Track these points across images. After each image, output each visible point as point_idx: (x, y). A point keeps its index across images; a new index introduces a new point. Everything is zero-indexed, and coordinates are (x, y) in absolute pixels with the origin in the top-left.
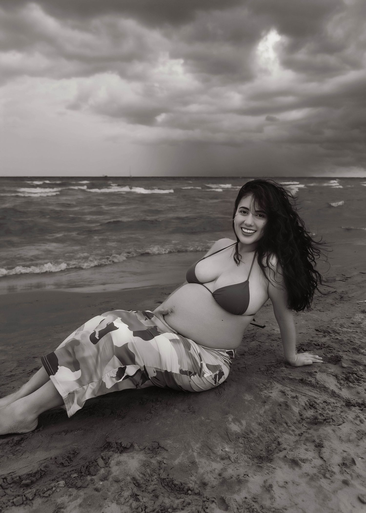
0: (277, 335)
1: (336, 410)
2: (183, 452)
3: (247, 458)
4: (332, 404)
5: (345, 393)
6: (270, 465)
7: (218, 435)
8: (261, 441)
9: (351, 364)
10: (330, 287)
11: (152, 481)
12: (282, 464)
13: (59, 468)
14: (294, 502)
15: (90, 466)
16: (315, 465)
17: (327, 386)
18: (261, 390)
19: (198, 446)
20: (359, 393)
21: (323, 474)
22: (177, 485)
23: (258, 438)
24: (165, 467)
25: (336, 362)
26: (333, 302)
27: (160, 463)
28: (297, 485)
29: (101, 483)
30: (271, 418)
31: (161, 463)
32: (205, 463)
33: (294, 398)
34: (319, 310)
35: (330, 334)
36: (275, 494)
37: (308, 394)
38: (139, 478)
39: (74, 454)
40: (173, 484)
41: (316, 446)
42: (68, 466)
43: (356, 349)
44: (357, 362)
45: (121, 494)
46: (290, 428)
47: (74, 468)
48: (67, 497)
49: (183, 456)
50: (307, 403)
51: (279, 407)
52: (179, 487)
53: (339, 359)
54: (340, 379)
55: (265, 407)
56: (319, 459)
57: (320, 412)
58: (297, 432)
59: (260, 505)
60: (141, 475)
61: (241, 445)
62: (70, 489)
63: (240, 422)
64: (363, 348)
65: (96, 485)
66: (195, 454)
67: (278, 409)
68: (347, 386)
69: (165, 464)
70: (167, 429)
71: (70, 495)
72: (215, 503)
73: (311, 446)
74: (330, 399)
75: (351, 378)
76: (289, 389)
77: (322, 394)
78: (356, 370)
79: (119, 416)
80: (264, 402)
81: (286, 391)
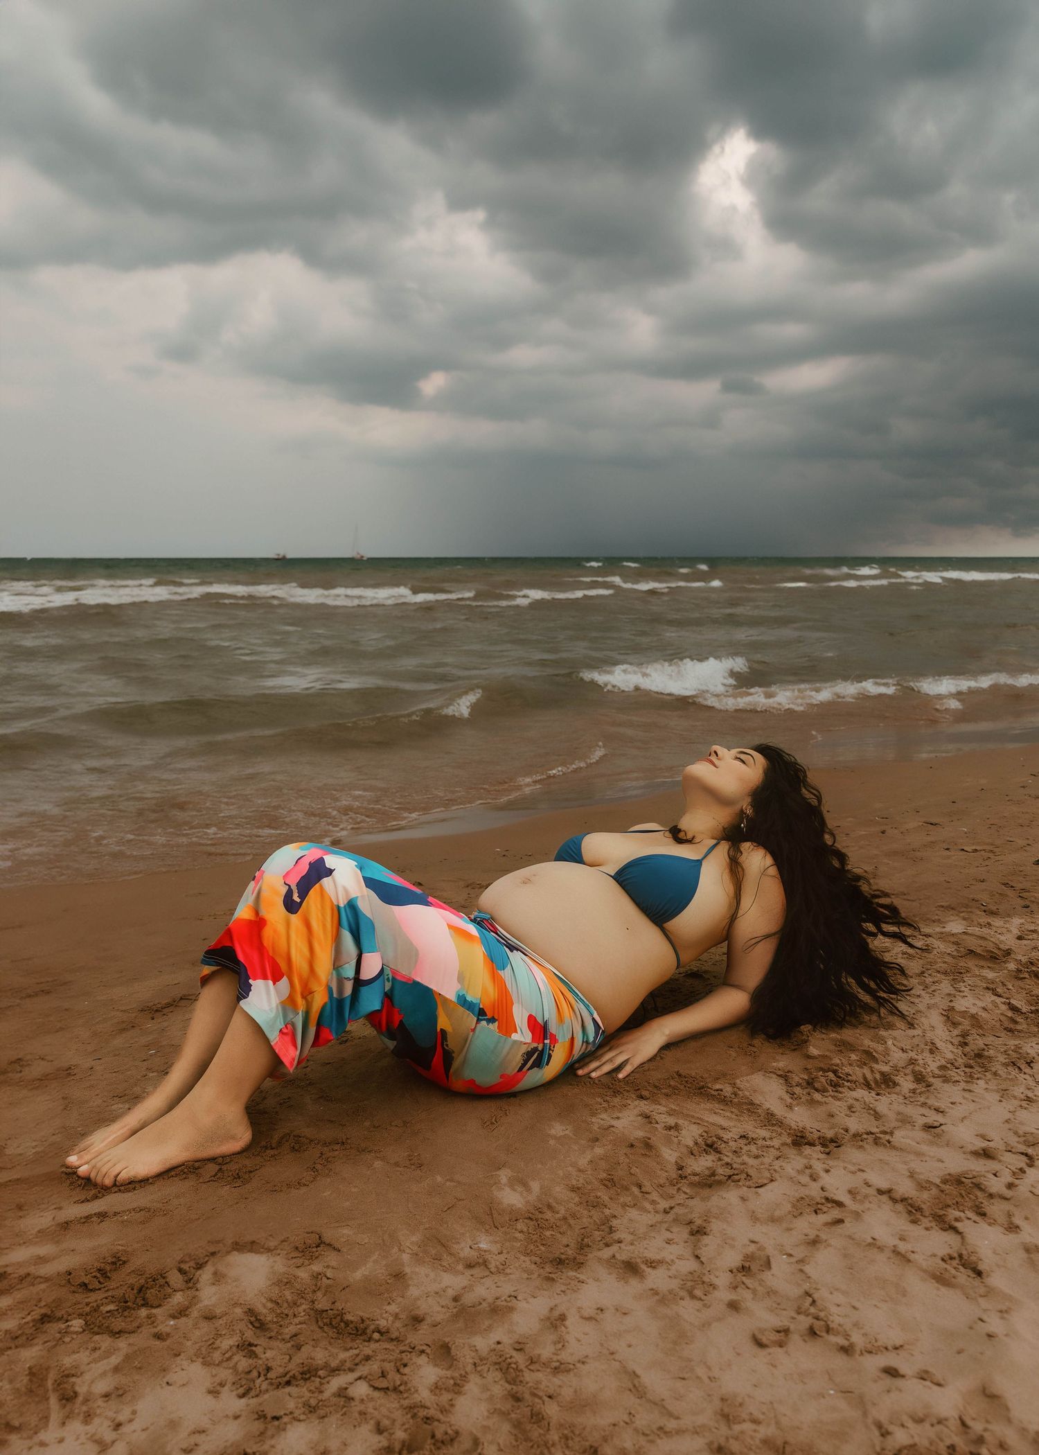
1: (765, 1154)
2: (377, 1253)
3: (528, 1263)
4: (760, 1142)
5: (800, 1117)
6: (574, 1274)
7: (468, 1213)
8: (570, 1225)
9: (833, 1047)
11: (295, 1315)
12: (602, 1272)
13: (77, 1295)
14: (608, 1349)
15: (147, 1288)
16: (677, 1271)
17: (756, 1101)
18: (593, 1114)
19: (414, 1239)
20: (833, 1116)
21: (688, 1291)
22: (352, 1322)
23: (565, 1218)
24: (328, 1286)
27: (317, 1276)
28: (625, 1314)
29: (172, 1323)
30: (605, 1175)
31: (320, 1277)
32: (427, 1276)
33: (670, 1128)
36: (568, 1333)
37: (707, 1119)
38: (264, 1311)
39: (114, 1263)
40: (342, 1320)
41: (692, 1234)
42: (100, 1289)
44: (849, 1043)
45: (213, 1343)
46: (647, 1196)
47: (110, 1293)
48: (87, 1353)
49: (375, 1262)
50: (700, 1140)
51: (628, 1151)
52: (356, 1328)
54: (794, 1084)
55: (594, 1150)
56: (692, 1259)
57: (727, 1160)
58: (664, 1204)
59: (527, 1357)
60: (270, 1305)
61: (519, 1235)
62: (97, 1338)
63: (525, 1185)
65: (159, 1328)
66: (406, 1257)
67: (625, 1154)
68: (807, 1100)
69: (328, 1278)
70: (348, 1203)
71: (95, 1349)
72: (428, 1354)
73: (681, 1233)
74: (758, 1131)
75: (820, 1082)
76: (663, 1109)
77: (742, 1119)
78: (838, 1062)
79: (235, 1178)
80: (595, 1140)
81: (655, 1114)
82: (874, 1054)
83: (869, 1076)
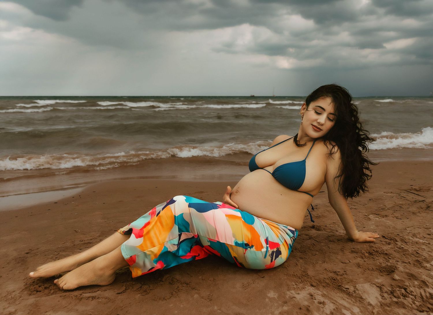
0: (337, 237)
9: (407, 277)
10: (420, 196)
17: (364, 297)
18: (289, 290)
25: (390, 273)
26: (417, 210)
33: (320, 303)
34: (396, 217)
35: (396, 243)
37: (339, 302)
43: (420, 261)
44: (415, 276)
53: (393, 269)
54: (384, 292)
55: (284, 307)
64: (428, 262)
67: (297, 312)
75: (397, 293)
76: (320, 293)
77: (356, 304)
78: (408, 284)
79: (145, 291)
80: (285, 302)
81: (316, 295)
82: (427, 283)
83: (423, 294)
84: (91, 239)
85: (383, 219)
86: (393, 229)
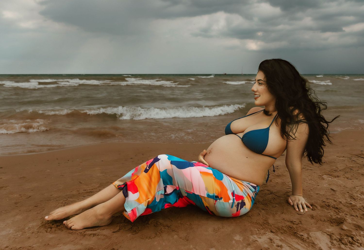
9: (354, 227)
17: (316, 243)
18: (252, 234)
25: (339, 224)
33: (278, 246)
34: (346, 177)
37: (294, 246)
44: (361, 227)
53: (342, 221)
54: (334, 239)
55: (247, 248)
68: (338, 247)
75: (344, 241)
76: (278, 238)
77: (308, 249)
78: (355, 234)
79: (134, 231)
80: (249, 245)
81: (275, 239)
84: (92, 189)
85: (335, 179)
86: (344, 188)
